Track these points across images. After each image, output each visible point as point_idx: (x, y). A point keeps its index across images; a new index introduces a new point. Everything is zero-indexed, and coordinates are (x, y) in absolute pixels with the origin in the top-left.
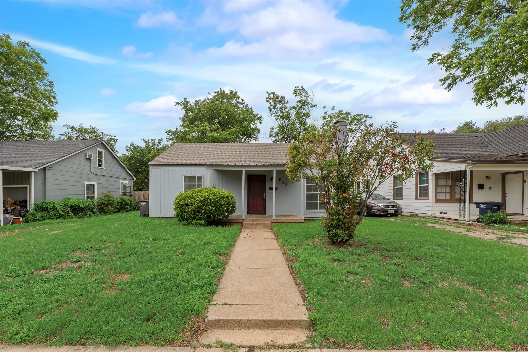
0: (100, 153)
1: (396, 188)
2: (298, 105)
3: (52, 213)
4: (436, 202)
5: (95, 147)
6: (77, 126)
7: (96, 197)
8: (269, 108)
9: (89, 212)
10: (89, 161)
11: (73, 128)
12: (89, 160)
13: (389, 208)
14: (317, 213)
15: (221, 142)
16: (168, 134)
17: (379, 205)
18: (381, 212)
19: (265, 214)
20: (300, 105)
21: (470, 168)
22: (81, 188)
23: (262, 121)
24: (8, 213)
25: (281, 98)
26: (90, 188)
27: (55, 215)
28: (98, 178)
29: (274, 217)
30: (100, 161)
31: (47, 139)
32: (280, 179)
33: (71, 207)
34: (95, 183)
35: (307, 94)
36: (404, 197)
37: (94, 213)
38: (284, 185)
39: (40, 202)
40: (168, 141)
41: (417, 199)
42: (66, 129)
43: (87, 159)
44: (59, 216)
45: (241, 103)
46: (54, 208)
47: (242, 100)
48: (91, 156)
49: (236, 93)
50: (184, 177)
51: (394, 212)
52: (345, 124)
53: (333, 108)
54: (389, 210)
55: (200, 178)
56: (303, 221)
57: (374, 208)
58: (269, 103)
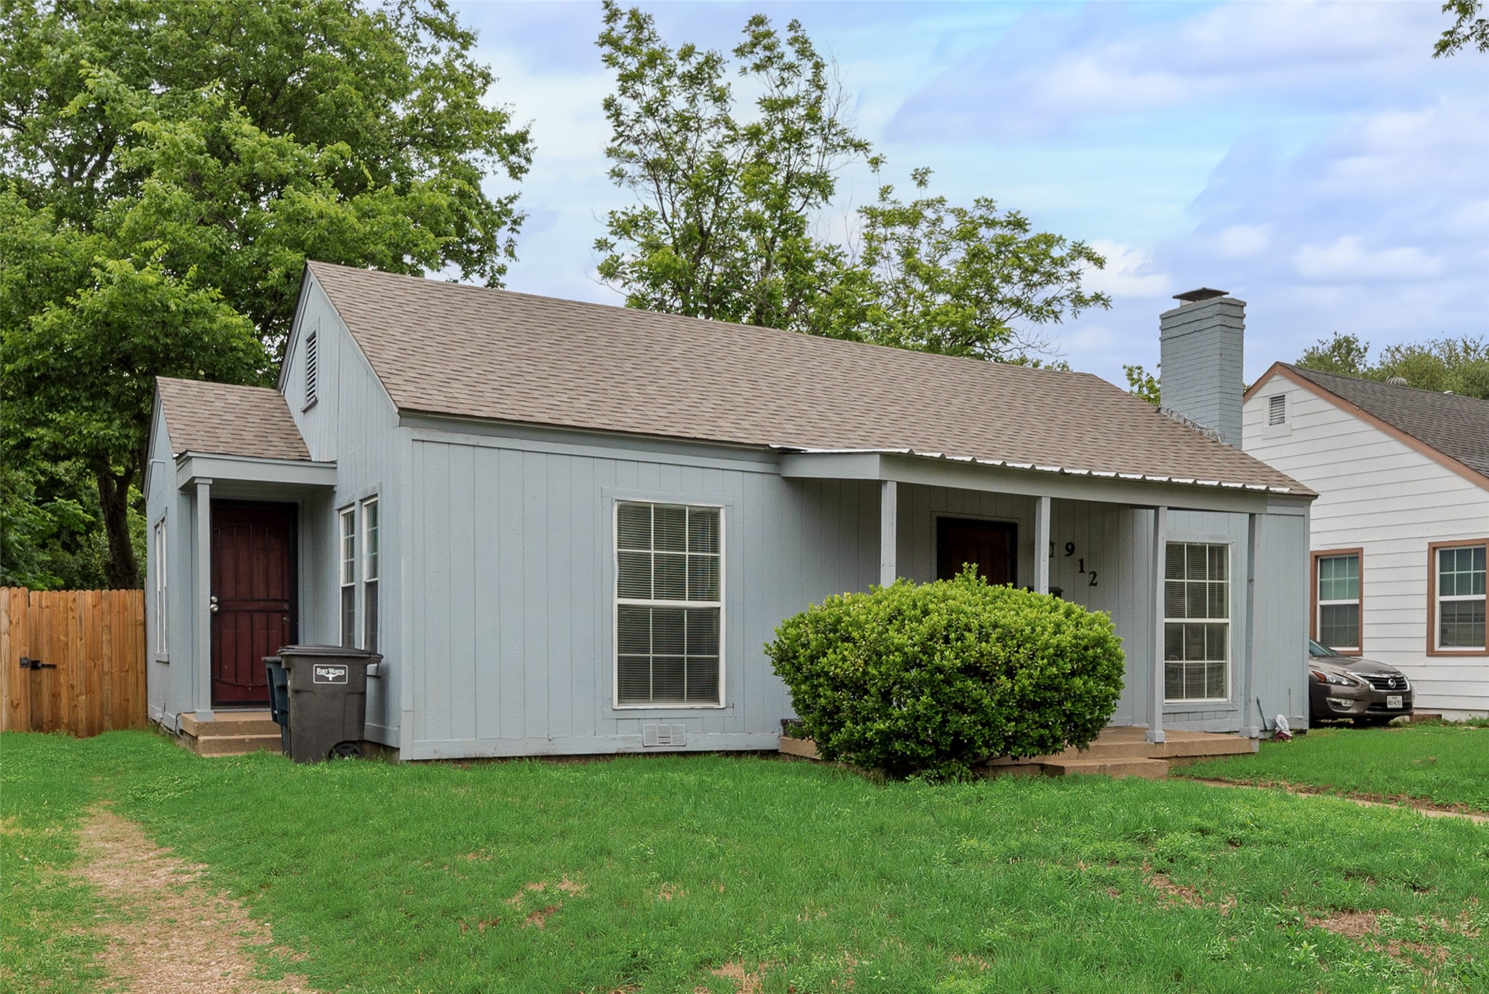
1: (1322, 607)
2: (769, 126)
13: (1388, 687)
14: (1201, 713)
17: (1352, 674)
18: (1368, 703)
23: (527, 158)
29: (1158, 734)
32: (1070, 548)
36: (1368, 645)
38: (1087, 578)
41: (1431, 652)
50: (621, 511)
51: (1404, 704)
52: (1234, 311)
53: (921, 178)
54: (1389, 698)
55: (707, 520)
56: (1256, 746)
57: (1334, 689)
58: (615, 72)
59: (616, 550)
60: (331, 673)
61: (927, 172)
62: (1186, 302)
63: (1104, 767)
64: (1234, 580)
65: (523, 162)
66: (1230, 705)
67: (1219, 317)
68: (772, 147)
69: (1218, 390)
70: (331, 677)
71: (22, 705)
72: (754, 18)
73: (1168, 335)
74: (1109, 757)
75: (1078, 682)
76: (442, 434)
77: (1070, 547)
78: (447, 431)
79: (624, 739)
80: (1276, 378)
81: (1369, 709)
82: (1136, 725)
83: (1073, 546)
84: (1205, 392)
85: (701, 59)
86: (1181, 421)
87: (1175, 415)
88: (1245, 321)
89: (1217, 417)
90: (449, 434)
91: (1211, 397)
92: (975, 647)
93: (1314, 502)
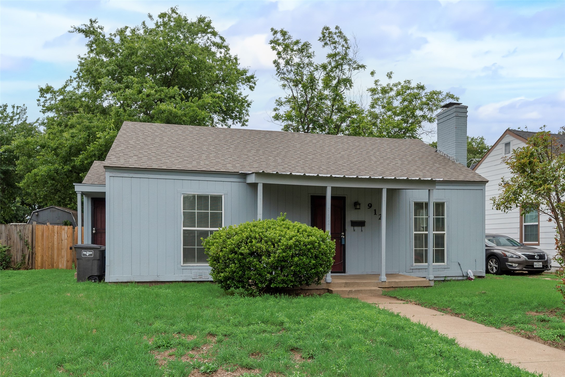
1: (525, 226)
2: (330, 63)
8: (275, 62)
13: (535, 259)
15: (185, 123)
16: (42, 96)
17: (520, 254)
18: (524, 266)
19: (344, 272)
20: (333, 64)
23: (255, 83)
25: (304, 45)
29: (384, 278)
35: (346, 43)
36: (541, 241)
38: (378, 217)
40: (44, 112)
45: (219, 46)
47: (221, 38)
49: (208, 25)
50: (184, 198)
51: (543, 266)
52: (463, 110)
53: (389, 76)
54: (535, 263)
55: (217, 200)
56: (432, 284)
57: (510, 259)
58: (275, 52)
59: (182, 211)
60: (88, 253)
61: (391, 73)
62: (445, 109)
63: (351, 291)
64: (448, 216)
65: (253, 85)
66: (446, 266)
67: (455, 113)
68: (331, 71)
69: (455, 142)
70: (88, 254)
71: (70, 261)
72: (324, 28)
73: (439, 122)
74: (360, 287)
75: (296, 259)
76: (120, 174)
77: (370, 205)
78: (122, 173)
79: (185, 276)
80: (507, 136)
81: (525, 268)
82: (400, 273)
83: (371, 205)
84: (451, 143)
85: (302, 44)
86: (443, 155)
87: (441, 153)
88: (468, 114)
89: (455, 152)
90: (122, 174)
91: (453, 144)
92: (256, 245)
93: (487, 184)
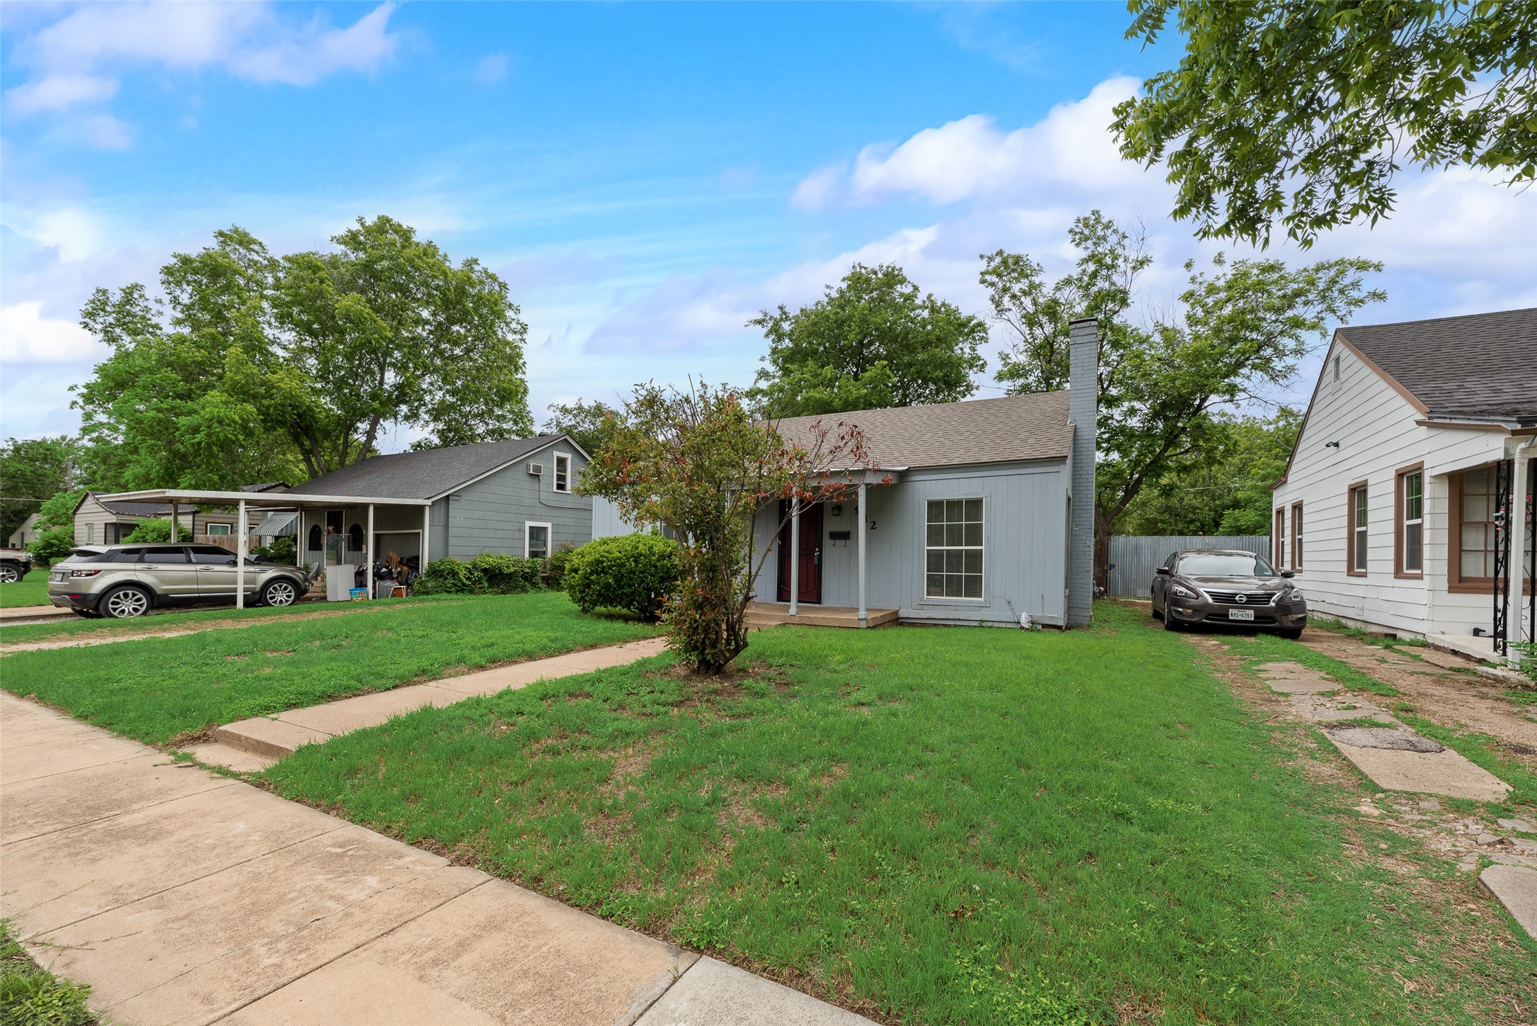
0: (561, 462)
1: (1359, 534)
2: (1084, 272)
3: (450, 582)
4: (1452, 590)
5: (550, 450)
6: (571, 404)
7: (549, 554)
8: (991, 298)
9: (522, 582)
10: (536, 480)
11: (565, 410)
12: (535, 476)
14: (956, 607)
17: (1201, 590)
18: (1206, 613)
19: (819, 602)
21: (1523, 451)
22: (517, 535)
24: (393, 579)
26: (537, 534)
27: (455, 585)
28: (555, 513)
29: (793, 610)
30: (561, 478)
31: (525, 437)
33: (485, 571)
34: (549, 525)
36: (1370, 567)
37: (534, 585)
39: (436, 561)
41: (1398, 573)
42: (551, 414)
43: (531, 475)
44: (462, 589)
46: (454, 574)
48: (538, 469)
51: (1256, 618)
54: (1233, 611)
64: (987, 521)
66: (982, 603)
80: (1337, 342)
81: (1206, 618)
